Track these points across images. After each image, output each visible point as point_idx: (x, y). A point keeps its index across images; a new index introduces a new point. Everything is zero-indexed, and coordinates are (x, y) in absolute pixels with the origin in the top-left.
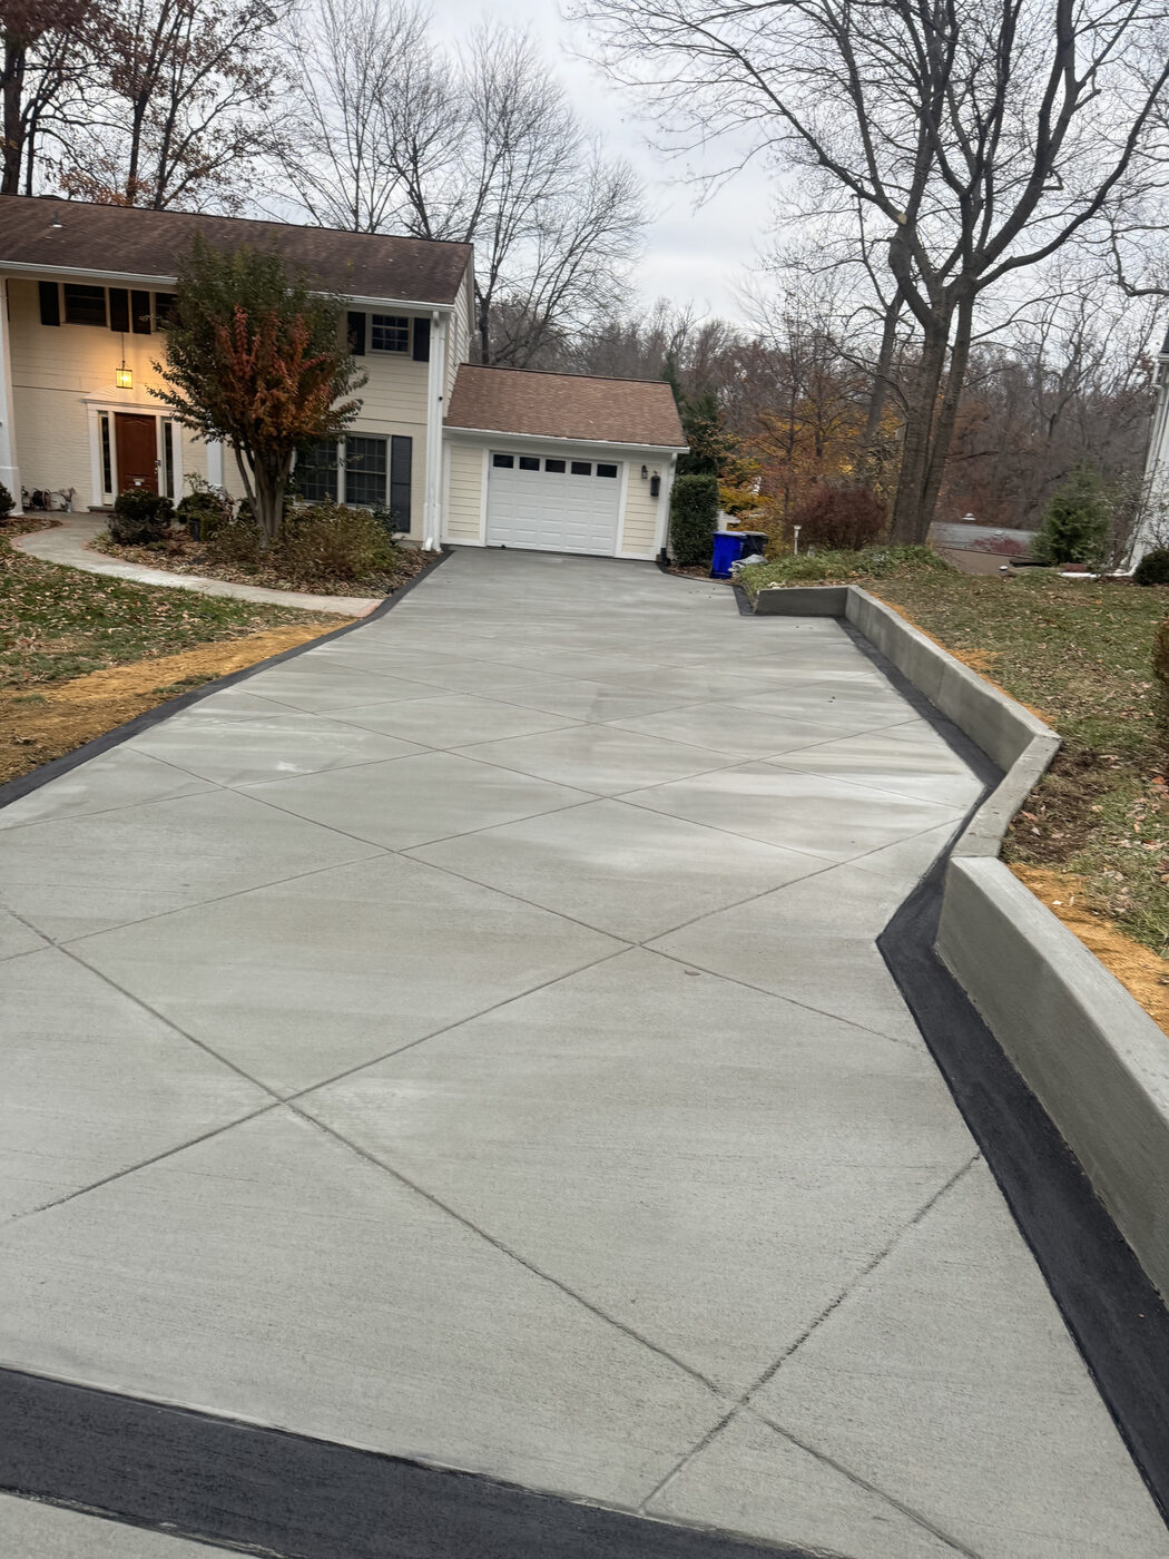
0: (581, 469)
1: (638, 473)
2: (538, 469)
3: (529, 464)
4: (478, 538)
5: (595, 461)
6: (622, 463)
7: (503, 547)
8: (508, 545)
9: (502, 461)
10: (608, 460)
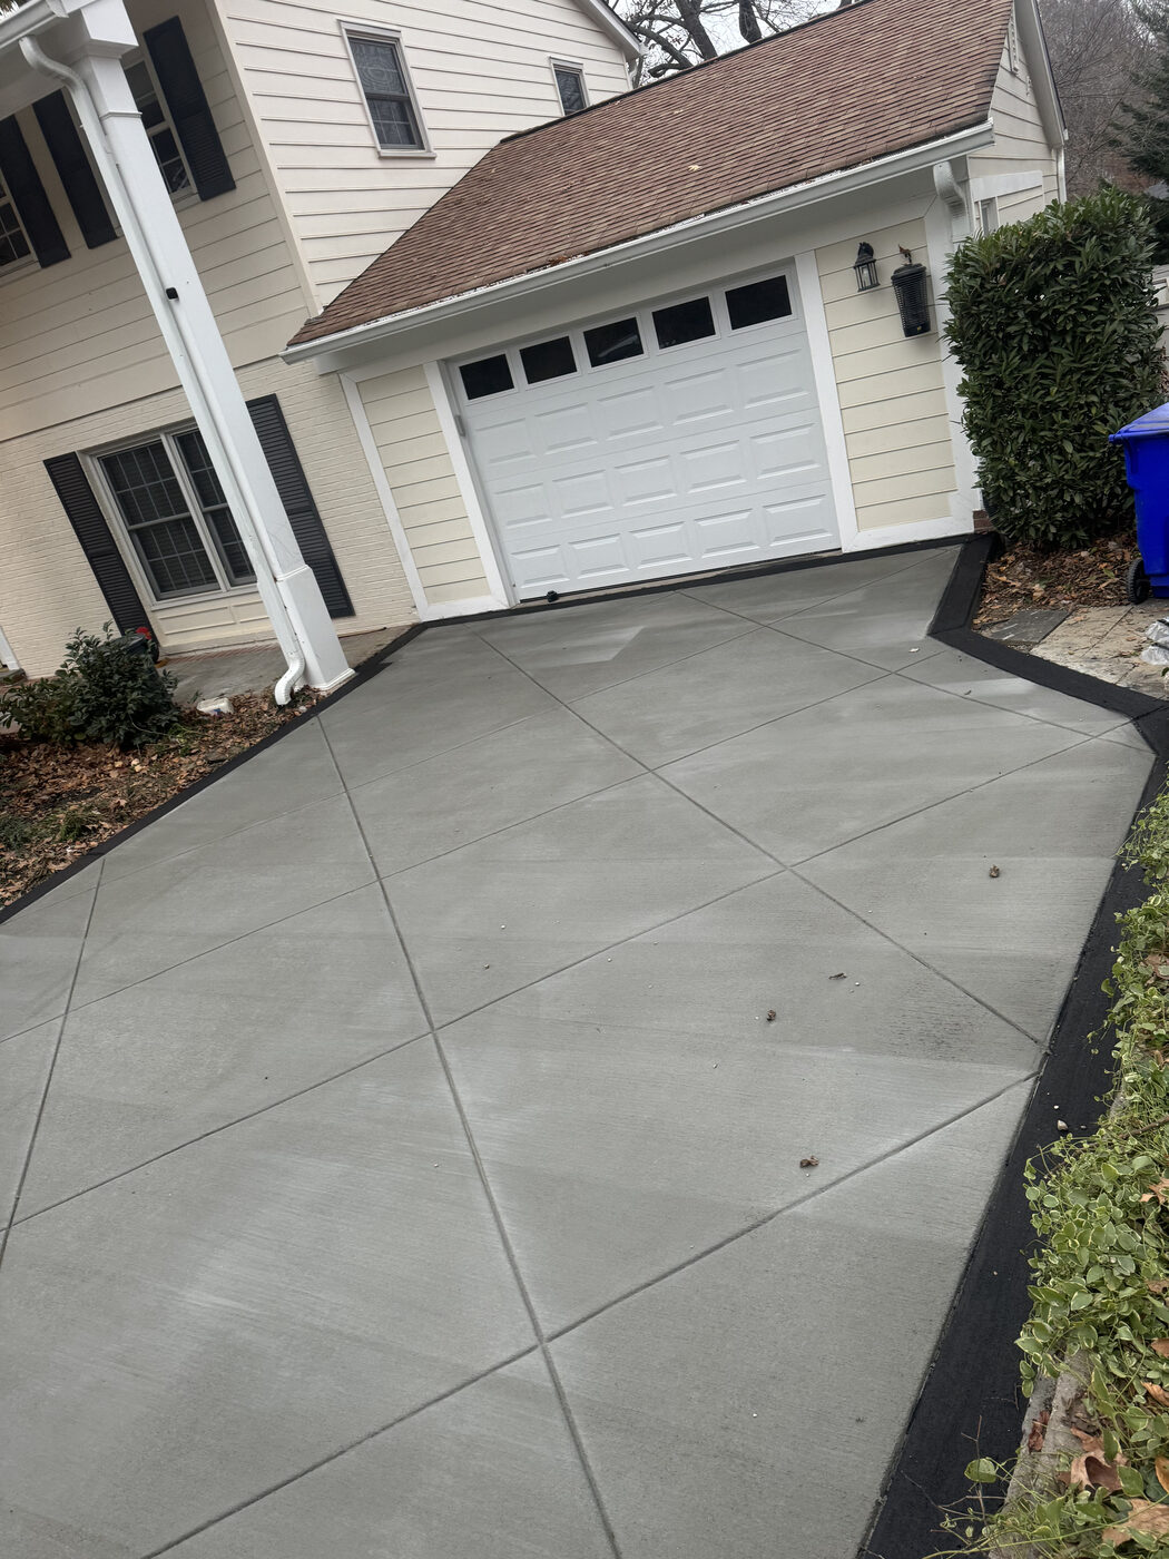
0: (686, 323)
1: (847, 280)
2: (572, 369)
3: (548, 361)
4: (488, 592)
5: (712, 281)
6: (791, 261)
7: (553, 596)
8: (563, 586)
9: (484, 378)
10: (748, 267)
